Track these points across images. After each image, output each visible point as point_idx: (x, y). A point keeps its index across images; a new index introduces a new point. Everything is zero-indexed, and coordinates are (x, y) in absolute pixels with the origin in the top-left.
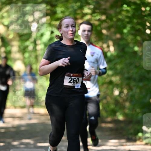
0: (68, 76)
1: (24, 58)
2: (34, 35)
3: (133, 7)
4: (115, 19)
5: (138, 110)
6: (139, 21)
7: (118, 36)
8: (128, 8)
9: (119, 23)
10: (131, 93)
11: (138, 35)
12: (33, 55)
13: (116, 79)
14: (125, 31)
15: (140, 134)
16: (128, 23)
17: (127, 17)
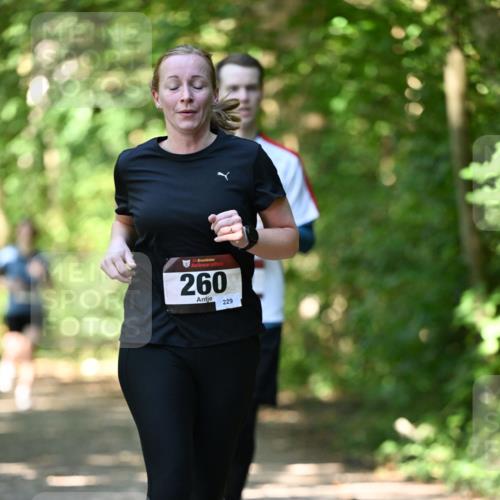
0: (172, 270)
1: (4, 194)
2: (37, 119)
3: (367, 25)
4: (304, 68)
5: (381, 367)
6: (387, 71)
7: (314, 121)
8: (350, 31)
9: (319, 80)
10: (357, 311)
11: (383, 119)
12: (36, 182)
13: (309, 264)
14: (339, 104)
16: (351, 76)
17: (345, 59)
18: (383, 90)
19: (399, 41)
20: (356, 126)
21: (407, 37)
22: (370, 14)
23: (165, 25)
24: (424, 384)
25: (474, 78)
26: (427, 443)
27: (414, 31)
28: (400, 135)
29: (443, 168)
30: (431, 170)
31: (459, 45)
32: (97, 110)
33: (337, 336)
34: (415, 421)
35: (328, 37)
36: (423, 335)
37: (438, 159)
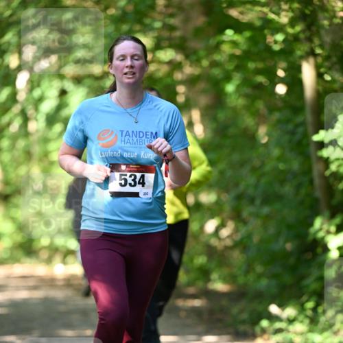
5: (259, 268)
8: (237, 38)
9: (216, 71)
14: (230, 88)
20: (240, 102)
21: (275, 42)
22: (250, 26)
24: (288, 279)
25: (322, 70)
26: (291, 321)
27: (280, 37)
28: (272, 109)
30: (293, 133)
32: (63, 93)
34: (282, 306)
35: (221, 42)
36: (289, 246)
37: (297, 126)
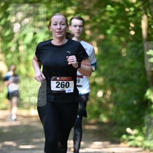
0: (54, 80)
1: (7, 59)
2: (16, 36)
3: (117, 7)
4: (98, 20)
5: (122, 112)
6: (124, 21)
7: (102, 37)
8: (112, 9)
9: (103, 24)
10: (114, 95)
11: (123, 36)
12: (16, 56)
13: (100, 80)
14: (109, 32)
15: (124, 137)
16: (113, 23)
17: (111, 17)
18: (122, 27)
19: (127, 12)
20: (114, 38)
21: (130, 11)
22: (118, 4)
23: (56, 7)
24: (135, 117)
25: (150, 24)
26: (136, 135)
27: (132, 9)
28: (128, 41)
29: (141, 51)
30: (137, 52)
31: (146, 13)
32: (35, 34)
33: (108, 102)
34: (132, 129)
35: (106, 11)
36: (135, 102)
37: (139, 49)
